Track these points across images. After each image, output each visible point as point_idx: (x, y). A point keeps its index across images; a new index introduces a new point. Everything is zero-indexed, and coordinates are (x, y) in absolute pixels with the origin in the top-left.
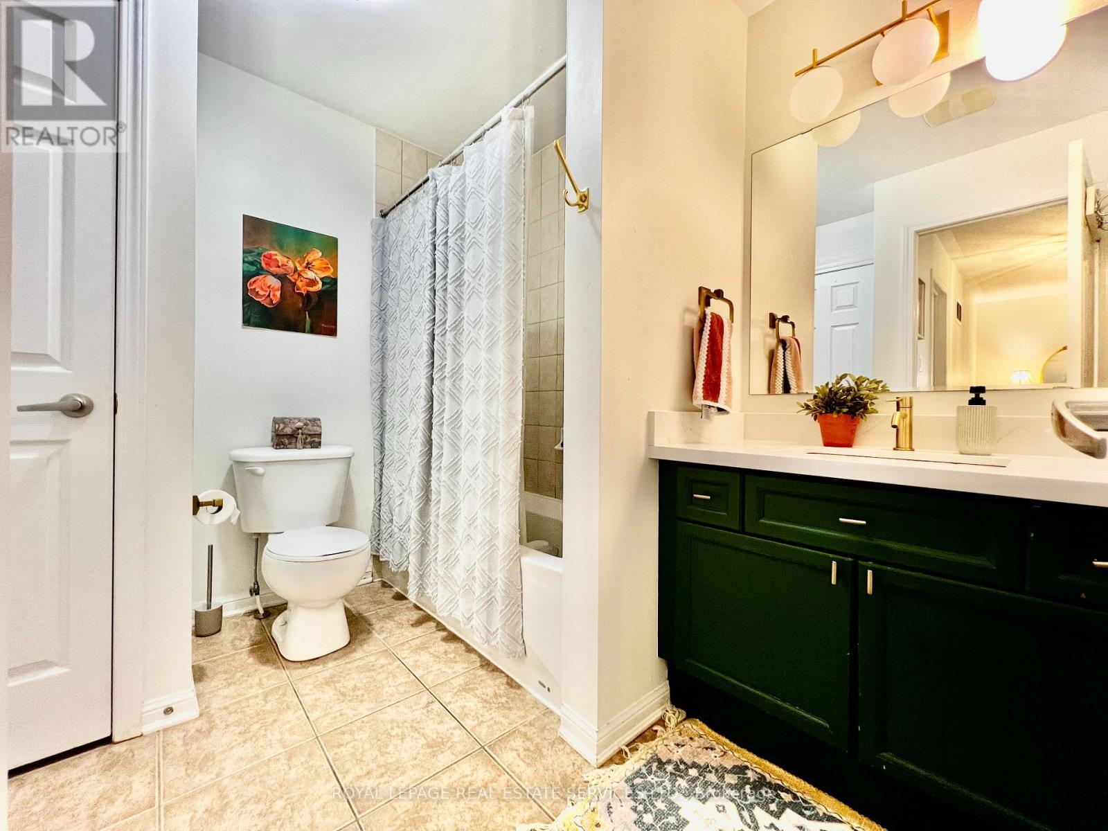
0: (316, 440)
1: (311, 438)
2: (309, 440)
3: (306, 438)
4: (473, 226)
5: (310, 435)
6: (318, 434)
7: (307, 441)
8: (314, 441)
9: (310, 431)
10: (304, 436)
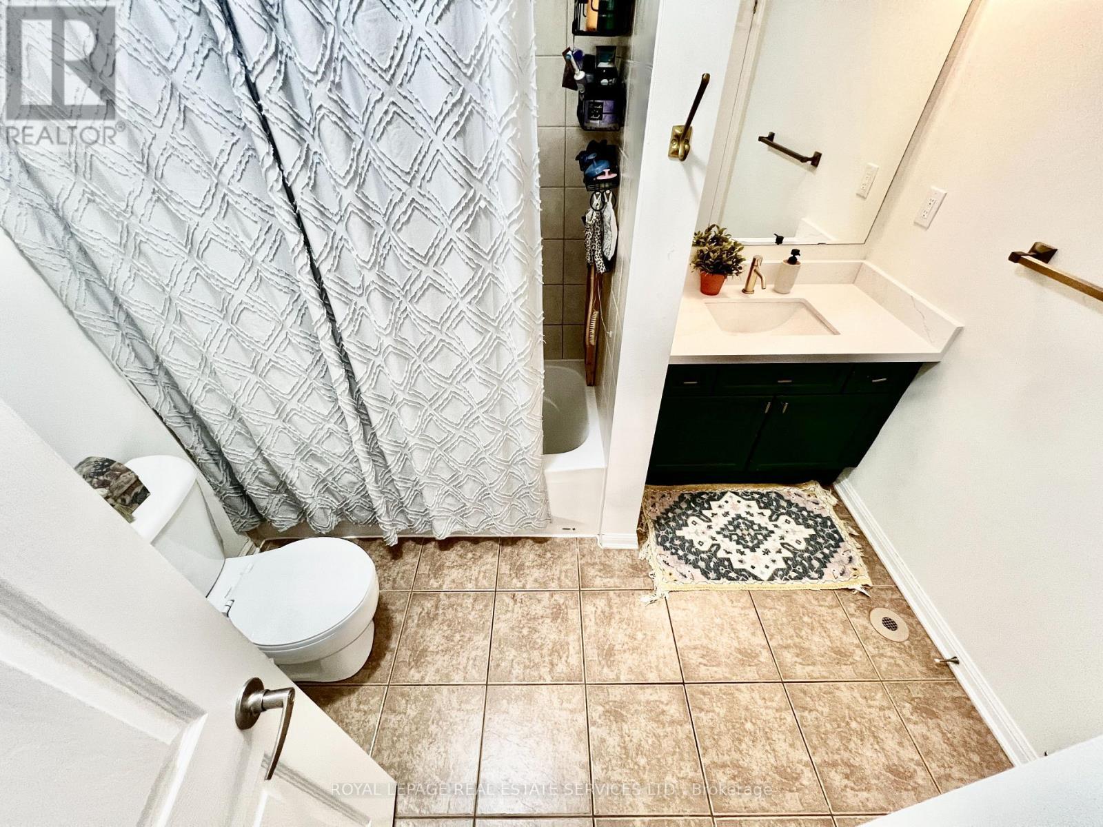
0: (138, 490)
1: (129, 495)
2: (128, 499)
3: (124, 500)
4: (388, 78)
5: (124, 493)
6: (135, 482)
7: (128, 501)
8: (136, 494)
9: (119, 487)
10: (119, 501)
